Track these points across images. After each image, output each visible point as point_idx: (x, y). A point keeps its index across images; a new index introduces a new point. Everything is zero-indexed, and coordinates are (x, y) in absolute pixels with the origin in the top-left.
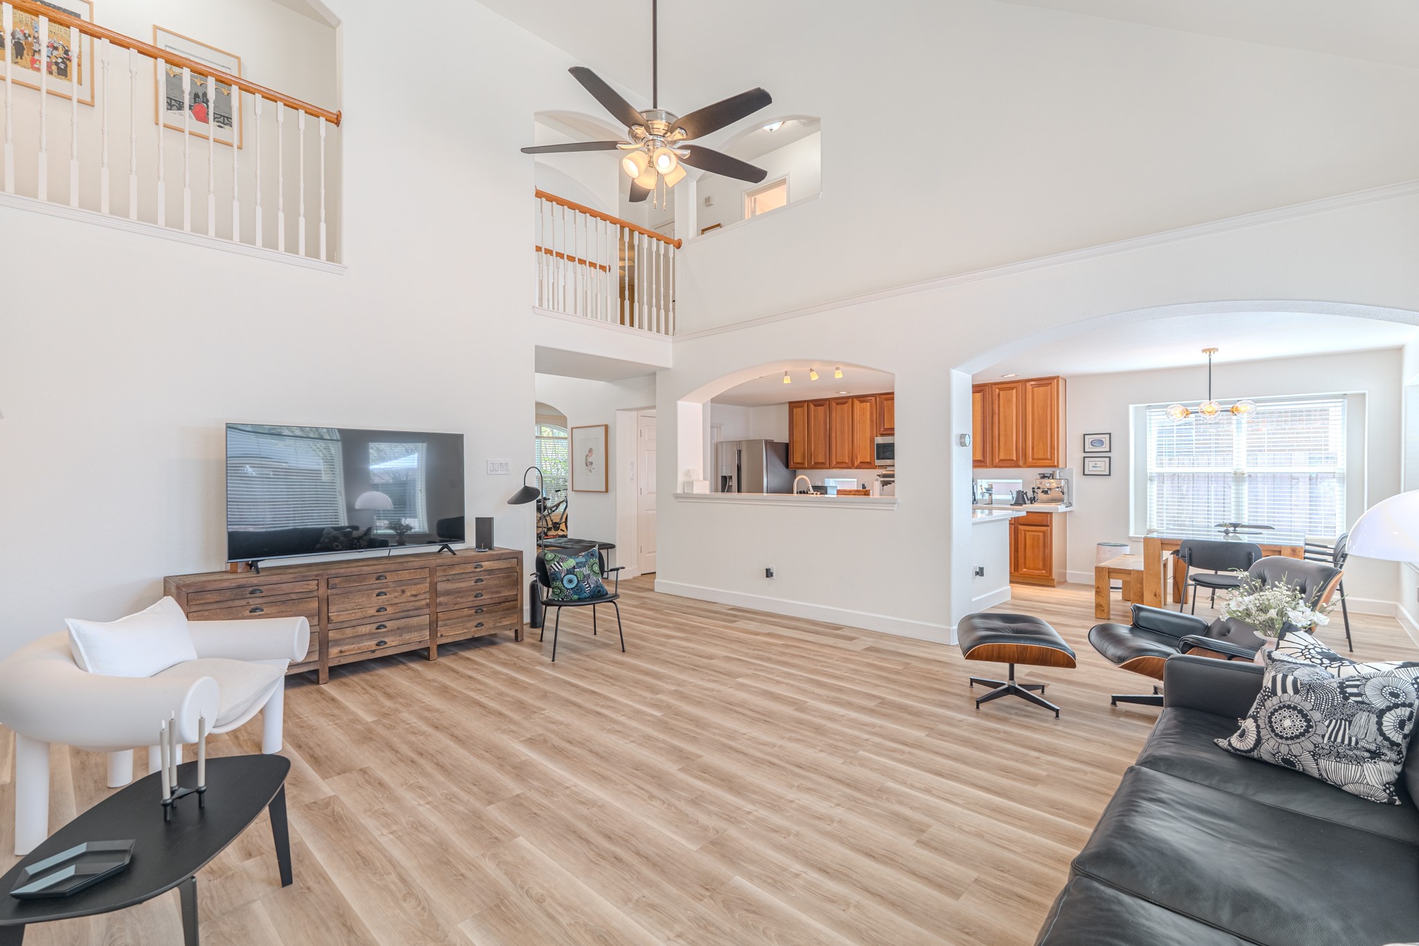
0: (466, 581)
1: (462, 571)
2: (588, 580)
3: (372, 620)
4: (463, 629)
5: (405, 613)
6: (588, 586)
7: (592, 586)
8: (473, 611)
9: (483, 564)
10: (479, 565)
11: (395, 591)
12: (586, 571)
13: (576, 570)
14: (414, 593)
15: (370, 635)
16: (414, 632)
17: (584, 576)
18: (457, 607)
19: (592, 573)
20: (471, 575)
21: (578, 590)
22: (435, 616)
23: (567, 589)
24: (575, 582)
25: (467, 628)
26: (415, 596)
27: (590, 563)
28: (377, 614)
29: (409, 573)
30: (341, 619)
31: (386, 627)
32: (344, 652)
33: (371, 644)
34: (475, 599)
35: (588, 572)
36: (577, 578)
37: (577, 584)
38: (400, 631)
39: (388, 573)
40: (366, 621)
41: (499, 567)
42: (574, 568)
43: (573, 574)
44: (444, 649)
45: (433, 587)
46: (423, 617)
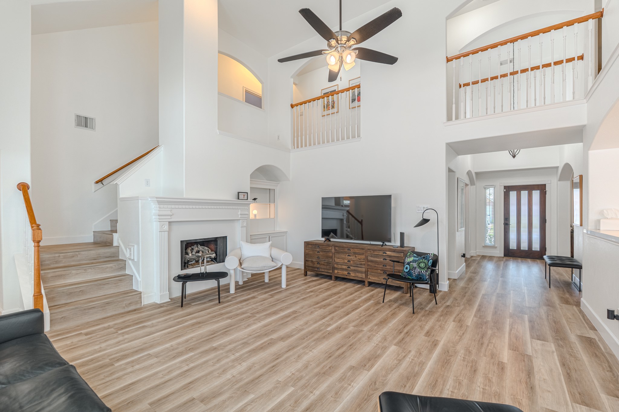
0: (379, 258)
1: (377, 254)
2: (414, 270)
3: (346, 264)
4: (378, 278)
5: (356, 265)
6: (414, 273)
7: (416, 274)
8: (382, 272)
9: (387, 252)
10: (385, 252)
11: (353, 256)
12: (415, 265)
13: (411, 263)
14: (360, 258)
15: (346, 270)
16: (360, 273)
17: (413, 267)
18: (375, 268)
19: (418, 267)
20: (381, 256)
21: (409, 273)
22: (367, 269)
23: (405, 272)
24: (409, 269)
25: (379, 278)
26: (360, 259)
27: (419, 261)
28: (348, 262)
29: (358, 250)
30: (337, 261)
31: (350, 268)
32: (339, 273)
33: (346, 273)
34: (383, 267)
35: (416, 266)
36: (410, 268)
37: (409, 271)
38: (354, 271)
39: (351, 249)
40: (344, 264)
41: (394, 255)
42: (411, 262)
43: (409, 265)
44: (370, 284)
45: (367, 257)
46: (362, 268)
